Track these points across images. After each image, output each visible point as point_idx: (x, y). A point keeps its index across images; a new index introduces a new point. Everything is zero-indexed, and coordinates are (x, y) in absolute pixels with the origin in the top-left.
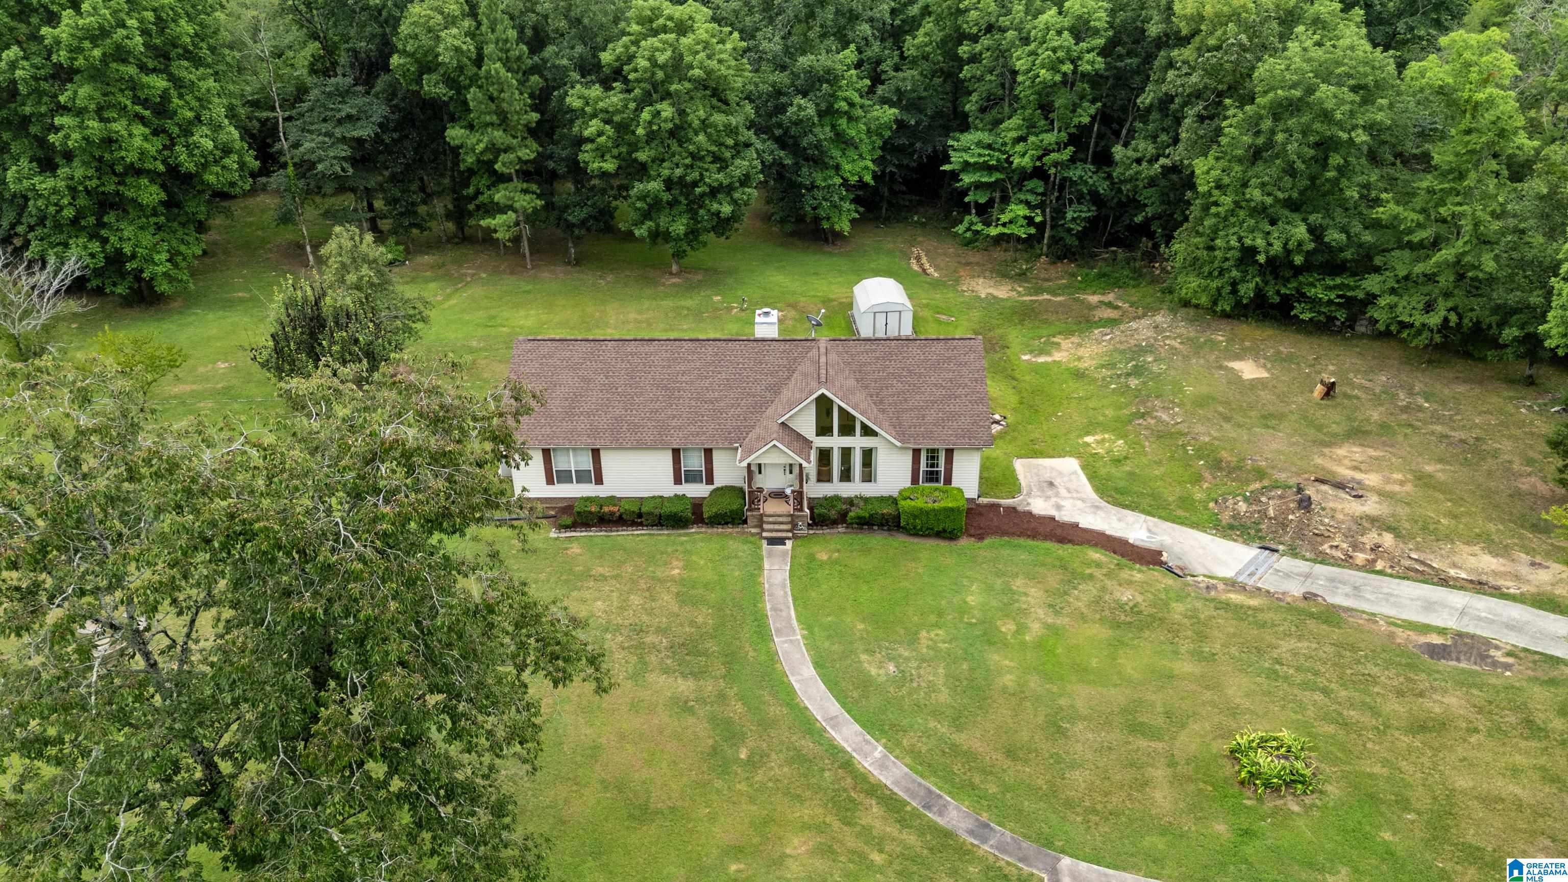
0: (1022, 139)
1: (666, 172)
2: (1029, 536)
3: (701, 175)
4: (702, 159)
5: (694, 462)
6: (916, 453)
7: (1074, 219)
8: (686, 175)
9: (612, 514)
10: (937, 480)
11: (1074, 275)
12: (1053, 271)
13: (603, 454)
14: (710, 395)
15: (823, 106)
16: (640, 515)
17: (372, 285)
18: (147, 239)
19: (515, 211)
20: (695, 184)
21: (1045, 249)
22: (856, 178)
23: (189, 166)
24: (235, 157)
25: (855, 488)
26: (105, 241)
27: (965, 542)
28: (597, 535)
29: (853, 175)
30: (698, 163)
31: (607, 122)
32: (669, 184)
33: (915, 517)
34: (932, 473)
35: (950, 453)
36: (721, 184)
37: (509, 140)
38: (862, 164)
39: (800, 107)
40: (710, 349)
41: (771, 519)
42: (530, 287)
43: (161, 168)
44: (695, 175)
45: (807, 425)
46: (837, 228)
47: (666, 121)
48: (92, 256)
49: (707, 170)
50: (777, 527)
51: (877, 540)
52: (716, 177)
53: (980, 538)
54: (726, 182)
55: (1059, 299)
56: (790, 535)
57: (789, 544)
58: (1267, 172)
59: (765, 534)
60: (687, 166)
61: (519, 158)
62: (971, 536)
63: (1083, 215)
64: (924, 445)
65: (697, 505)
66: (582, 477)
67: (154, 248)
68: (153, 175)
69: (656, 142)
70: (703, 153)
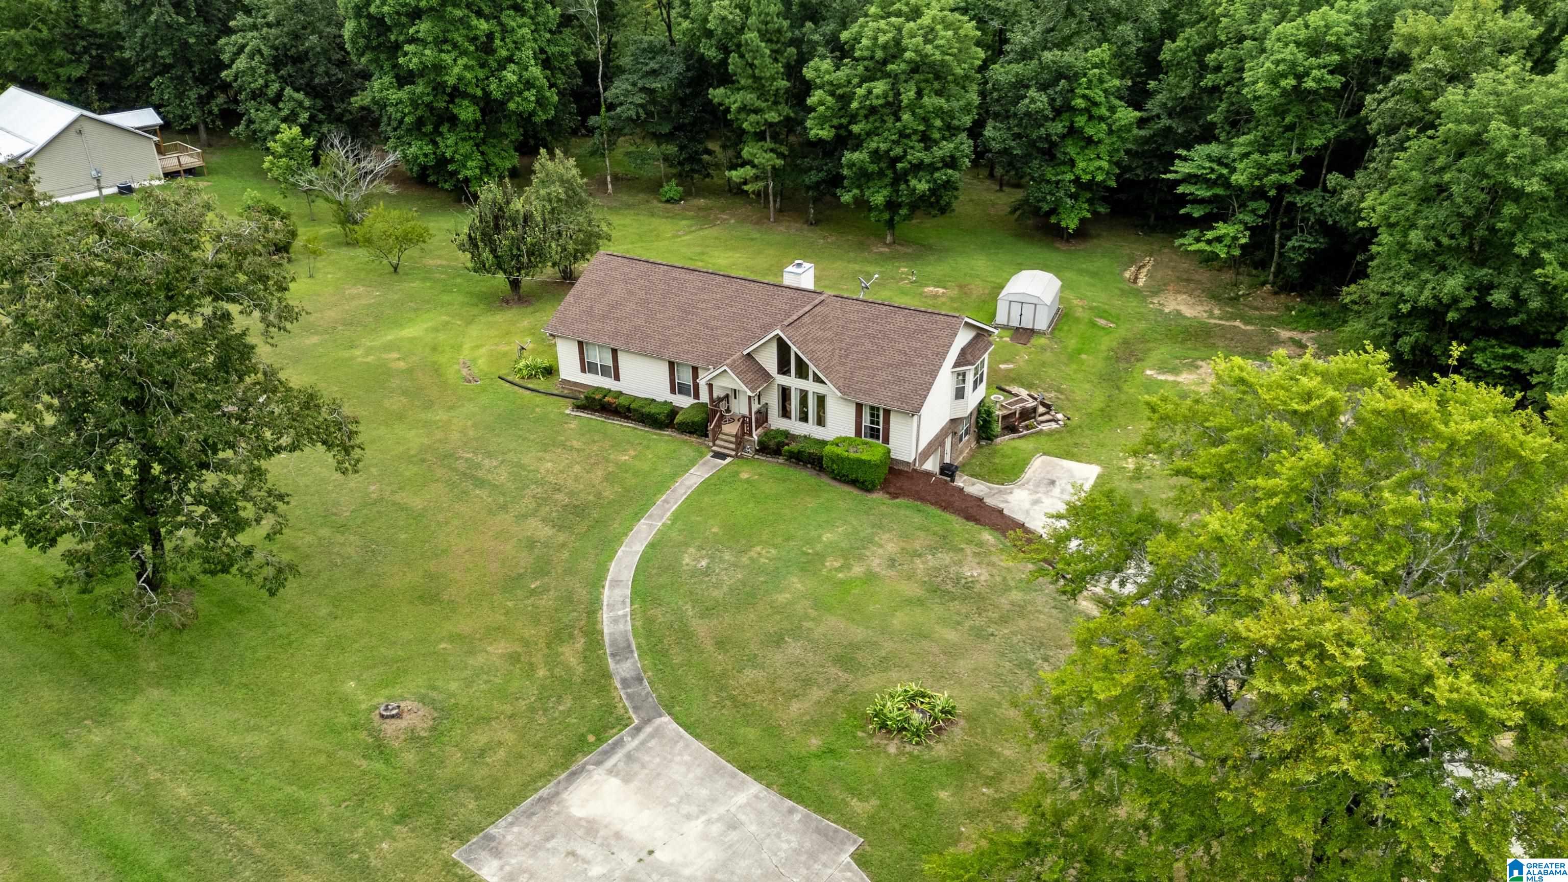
0: (1246, 155)
1: (873, 145)
2: (941, 506)
3: (905, 152)
4: (908, 136)
5: (685, 377)
6: (859, 407)
7: (1294, 248)
8: (891, 149)
9: (610, 404)
10: (878, 438)
11: (1289, 309)
12: (1272, 302)
13: (619, 354)
14: (714, 323)
15: (1059, 102)
16: (629, 409)
17: (559, 200)
18: (466, 148)
19: (754, 166)
20: (898, 159)
21: (1271, 277)
22: (1089, 177)
23: (497, 94)
24: (534, 91)
25: (809, 429)
26: (435, 143)
27: (878, 496)
28: (596, 419)
29: (1087, 173)
30: (905, 141)
31: (832, 94)
32: (876, 155)
33: (833, 461)
34: (872, 429)
35: (887, 412)
36: (922, 161)
37: (759, 104)
38: (1098, 163)
39: (1033, 101)
40: (736, 285)
41: (724, 437)
42: (758, 235)
43: (479, 93)
44: (898, 151)
45: (769, 360)
46: (1063, 224)
47: (877, 97)
48: (426, 155)
49: (912, 148)
50: (726, 444)
51: (803, 476)
52: (917, 154)
53: (895, 496)
54: (927, 161)
55: (1248, 328)
56: (733, 453)
57: (729, 460)
58: (1438, 213)
59: (714, 448)
60: (893, 142)
61: (766, 120)
62: (888, 493)
63: (1307, 245)
64: (868, 401)
65: (674, 411)
66: (605, 371)
67: (467, 157)
68: (473, 98)
69: (876, 117)
70: (908, 131)
